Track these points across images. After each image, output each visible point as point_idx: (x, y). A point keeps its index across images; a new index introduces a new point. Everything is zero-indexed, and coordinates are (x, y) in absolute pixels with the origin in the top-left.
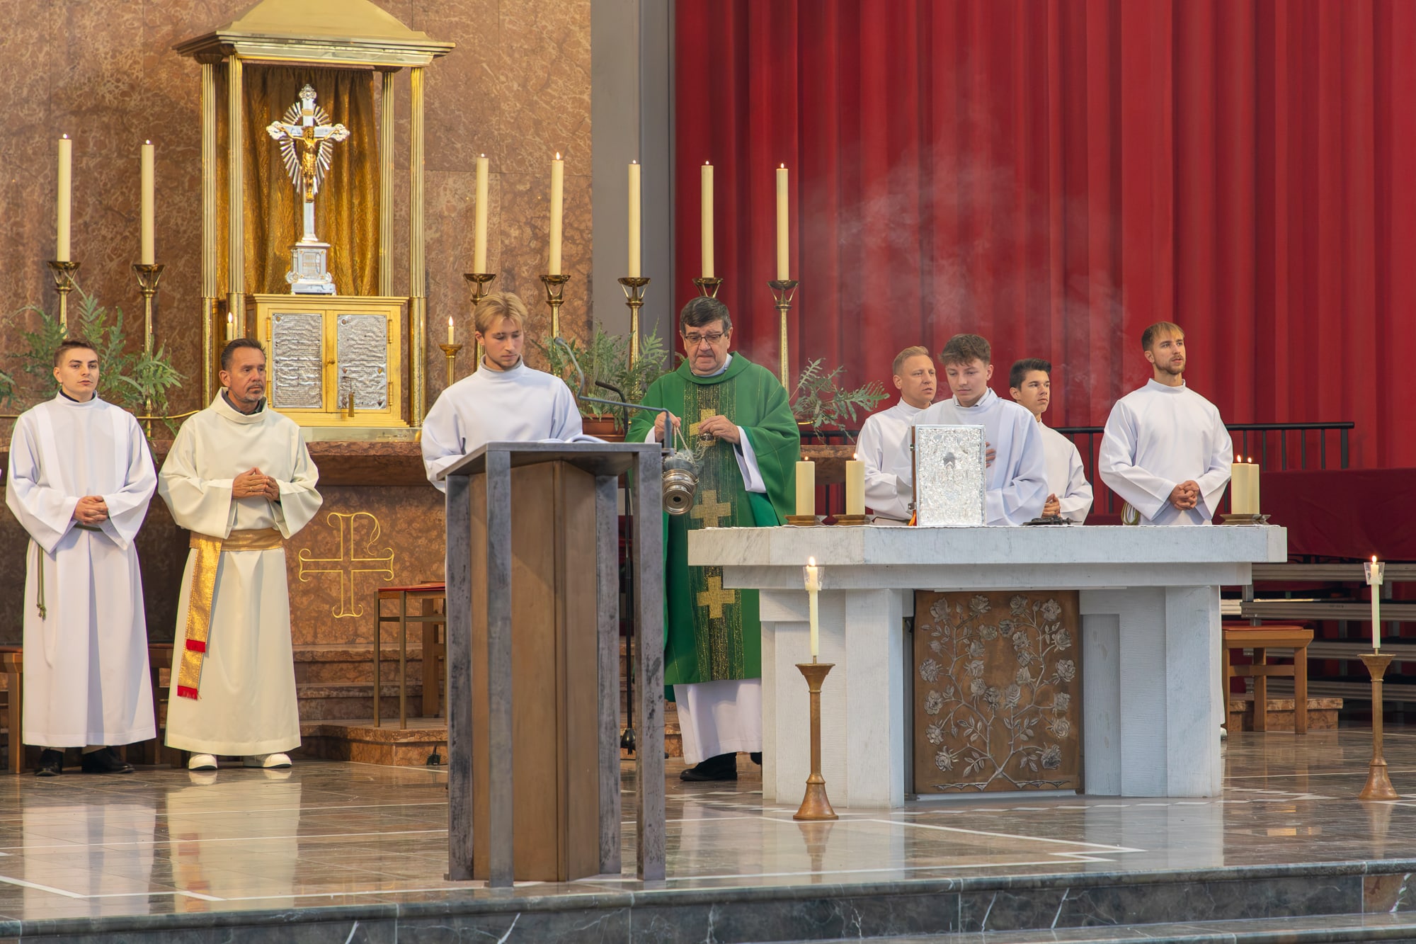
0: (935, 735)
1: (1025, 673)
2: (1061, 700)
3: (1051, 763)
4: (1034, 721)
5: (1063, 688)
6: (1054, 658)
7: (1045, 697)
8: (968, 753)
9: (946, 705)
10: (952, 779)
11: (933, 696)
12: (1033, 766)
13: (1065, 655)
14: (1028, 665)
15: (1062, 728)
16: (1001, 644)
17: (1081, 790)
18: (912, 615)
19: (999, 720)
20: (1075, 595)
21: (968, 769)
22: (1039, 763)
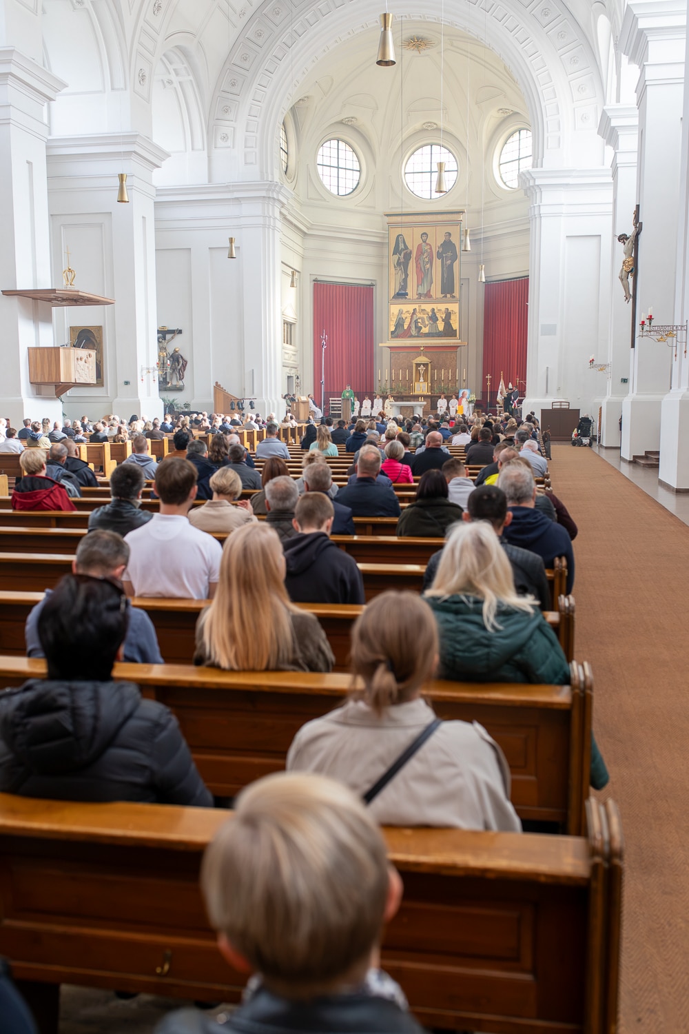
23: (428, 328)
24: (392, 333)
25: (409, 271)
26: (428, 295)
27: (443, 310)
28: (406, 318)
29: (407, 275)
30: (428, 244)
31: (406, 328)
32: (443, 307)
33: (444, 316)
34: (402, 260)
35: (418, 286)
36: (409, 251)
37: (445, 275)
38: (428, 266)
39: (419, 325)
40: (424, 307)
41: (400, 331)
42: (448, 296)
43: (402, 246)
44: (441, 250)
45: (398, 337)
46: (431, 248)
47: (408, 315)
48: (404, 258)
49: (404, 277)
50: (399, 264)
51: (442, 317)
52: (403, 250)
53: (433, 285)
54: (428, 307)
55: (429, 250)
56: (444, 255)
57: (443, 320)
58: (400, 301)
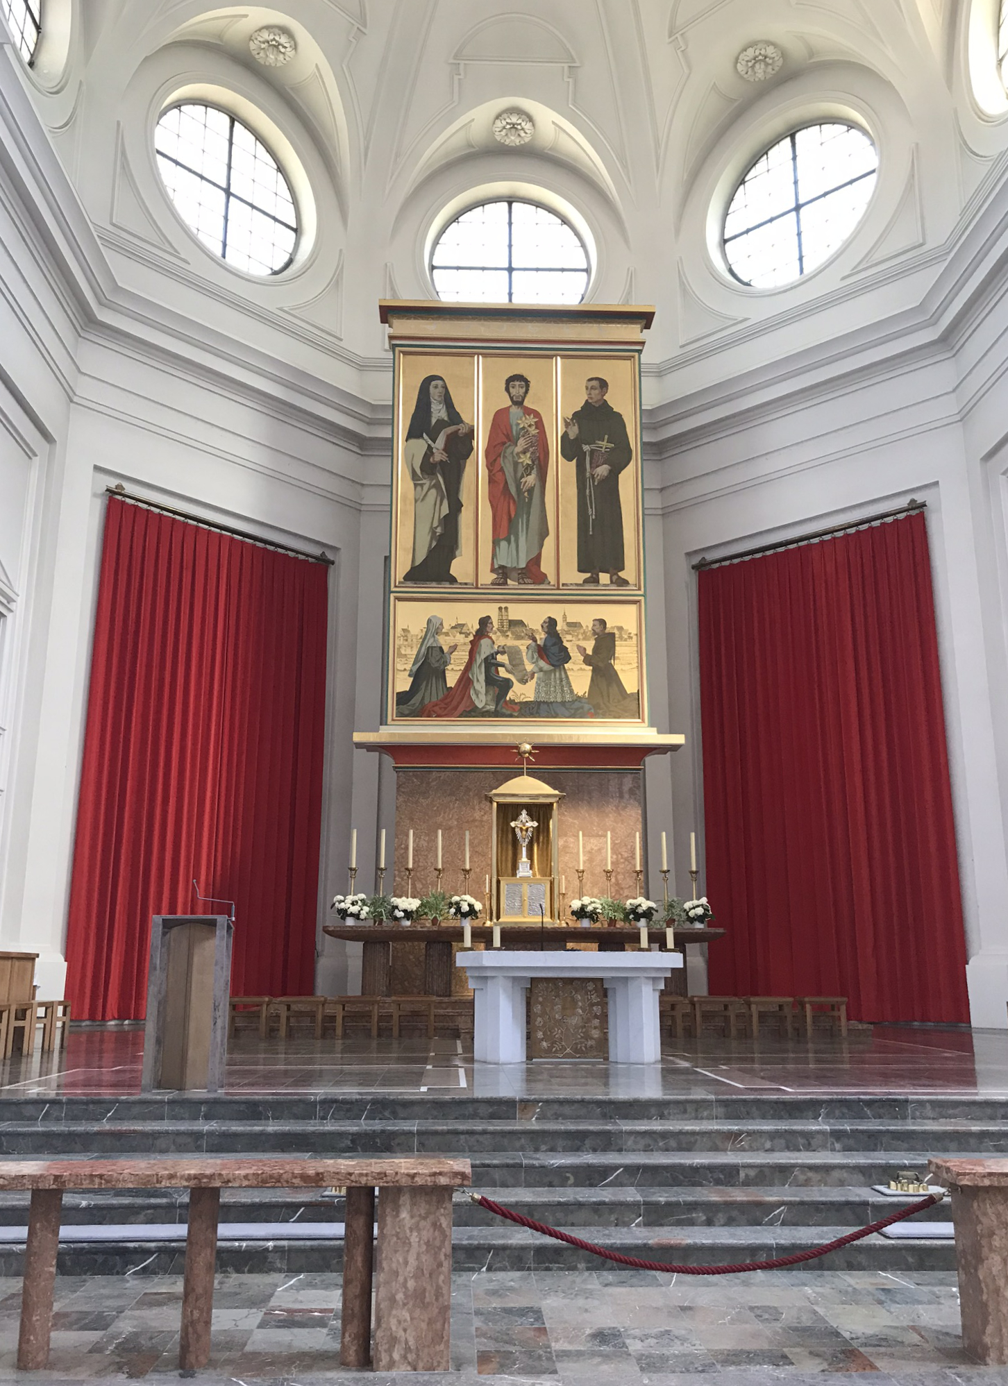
0: (540, 1035)
1: (580, 1011)
2: (596, 1022)
3: (591, 1047)
4: (584, 1030)
5: (596, 1017)
6: (592, 1005)
7: (588, 1020)
8: (555, 1042)
9: (544, 1023)
10: (548, 1052)
11: (539, 1019)
12: (584, 1049)
13: (597, 1004)
14: (581, 1008)
15: (596, 1034)
16: (569, 999)
17: (606, 1059)
18: (529, 986)
19: (567, 1029)
20: (602, 980)
21: (554, 1049)
22: (586, 1047)
23: (532, 684)
24: (403, 698)
25: (465, 496)
26: (532, 573)
27: (588, 624)
28: (454, 648)
29: (456, 506)
30: (528, 411)
31: (452, 680)
32: (586, 615)
33: (589, 646)
34: (439, 456)
35: (496, 543)
36: (463, 430)
37: (592, 512)
38: (531, 479)
39: (503, 673)
40: (517, 611)
41: (432, 694)
42: (604, 578)
43: (438, 412)
44: (574, 432)
45: (423, 712)
46: (540, 425)
47: (460, 639)
48: (445, 450)
49: (445, 510)
50: (428, 467)
51: (582, 650)
52: (441, 424)
53: (549, 542)
54: (533, 615)
55: (533, 431)
56: (586, 448)
57: (588, 660)
58: (434, 588)
